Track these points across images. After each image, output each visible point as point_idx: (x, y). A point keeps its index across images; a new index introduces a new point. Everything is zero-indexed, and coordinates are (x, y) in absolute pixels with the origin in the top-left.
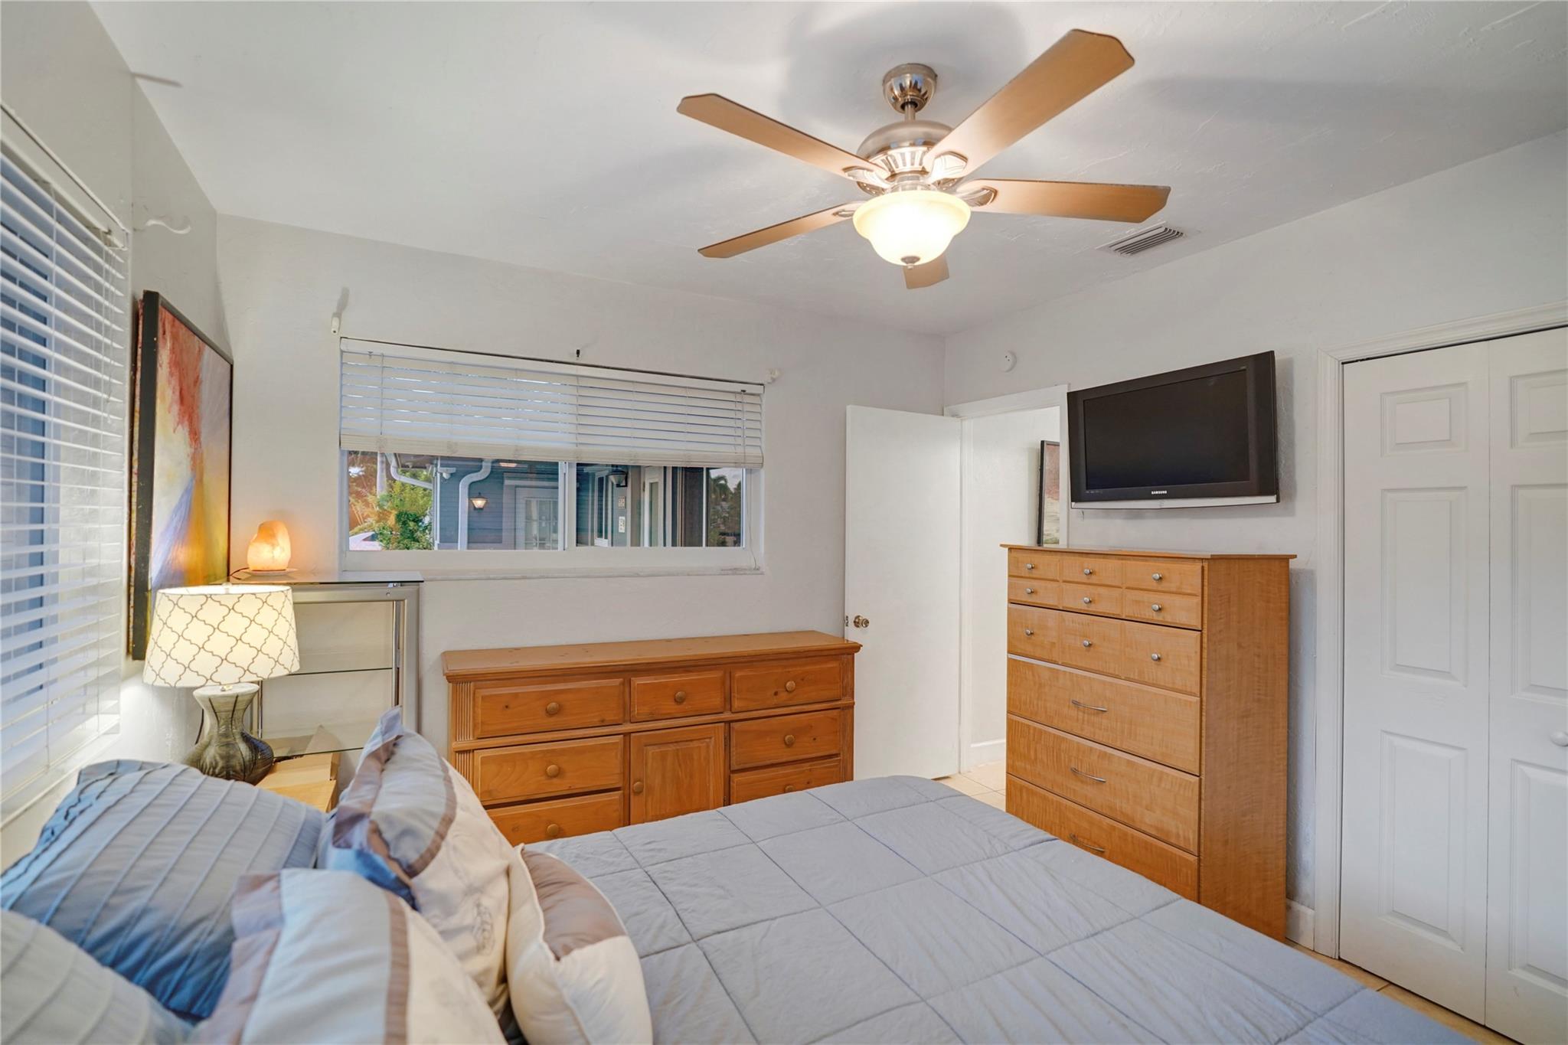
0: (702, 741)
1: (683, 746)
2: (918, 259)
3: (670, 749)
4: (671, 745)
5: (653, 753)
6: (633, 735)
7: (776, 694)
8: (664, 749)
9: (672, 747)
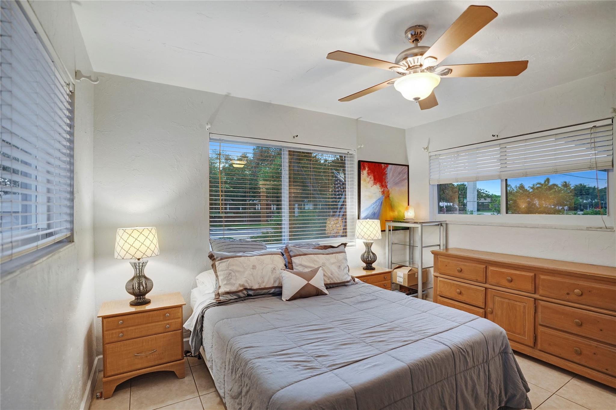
0: (522, 303)
1: (512, 302)
2: (419, 98)
3: (505, 301)
4: (506, 300)
5: (497, 300)
6: (489, 289)
7: (568, 294)
8: (502, 300)
9: (507, 301)
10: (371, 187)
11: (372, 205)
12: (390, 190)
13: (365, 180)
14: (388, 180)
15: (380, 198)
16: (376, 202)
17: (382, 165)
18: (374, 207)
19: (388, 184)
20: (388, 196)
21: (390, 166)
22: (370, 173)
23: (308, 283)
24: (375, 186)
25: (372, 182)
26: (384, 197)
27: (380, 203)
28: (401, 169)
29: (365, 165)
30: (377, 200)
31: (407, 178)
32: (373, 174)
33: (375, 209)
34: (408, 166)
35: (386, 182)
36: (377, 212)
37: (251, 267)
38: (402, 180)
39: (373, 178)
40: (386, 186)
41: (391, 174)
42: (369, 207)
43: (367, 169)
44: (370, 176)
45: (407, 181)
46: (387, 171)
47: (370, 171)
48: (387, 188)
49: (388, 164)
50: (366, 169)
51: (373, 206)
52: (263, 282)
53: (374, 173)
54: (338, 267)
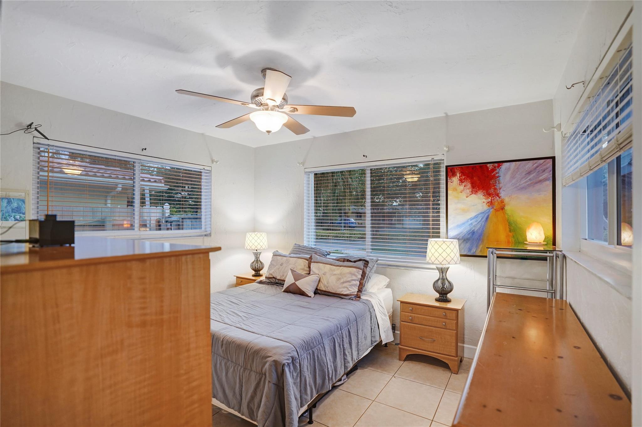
10: (467, 197)
11: (468, 221)
12: (507, 200)
13: (455, 189)
14: (501, 185)
15: (483, 211)
16: (476, 217)
17: (488, 165)
18: (471, 224)
19: (501, 190)
20: (502, 209)
21: (505, 165)
22: (464, 179)
23: (294, 283)
24: (473, 196)
25: (468, 191)
26: (493, 209)
27: (484, 219)
28: (533, 166)
29: (456, 170)
30: (478, 215)
31: (551, 178)
32: (470, 180)
33: (474, 226)
34: (553, 158)
35: (498, 188)
36: (477, 230)
37: (280, 264)
38: (536, 183)
39: (469, 185)
40: (498, 195)
41: (508, 177)
42: (464, 224)
43: (458, 175)
44: (464, 184)
45: (550, 183)
46: (500, 172)
47: (463, 177)
48: (499, 197)
49: (500, 163)
50: (456, 175)
51: (470, 222)
52: (283, 276)
53: (471, 178)
54: (338, 279)
